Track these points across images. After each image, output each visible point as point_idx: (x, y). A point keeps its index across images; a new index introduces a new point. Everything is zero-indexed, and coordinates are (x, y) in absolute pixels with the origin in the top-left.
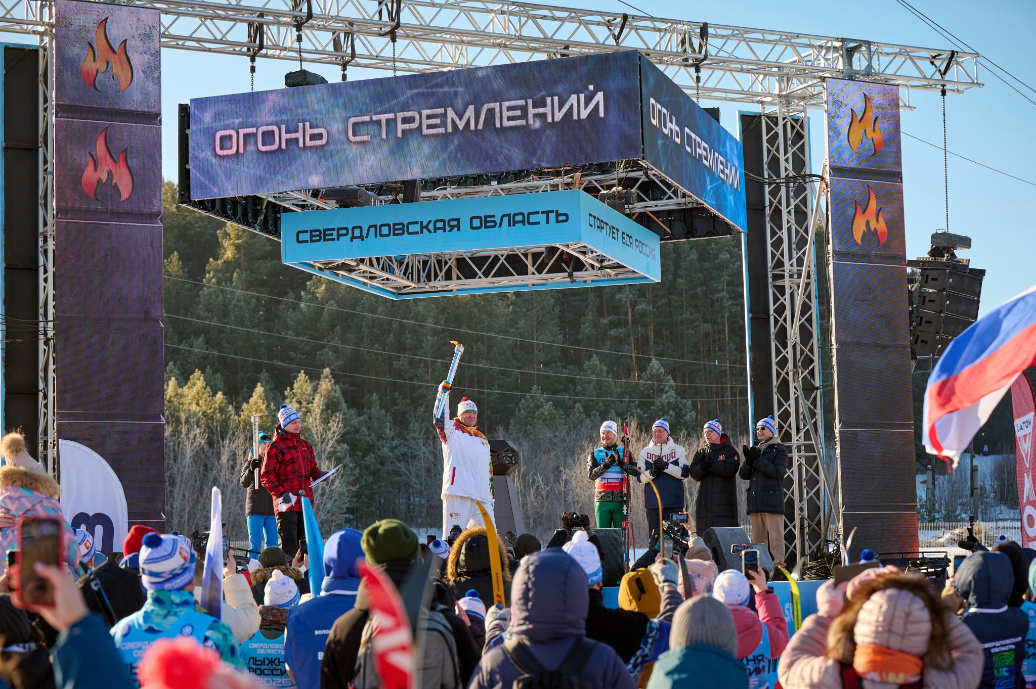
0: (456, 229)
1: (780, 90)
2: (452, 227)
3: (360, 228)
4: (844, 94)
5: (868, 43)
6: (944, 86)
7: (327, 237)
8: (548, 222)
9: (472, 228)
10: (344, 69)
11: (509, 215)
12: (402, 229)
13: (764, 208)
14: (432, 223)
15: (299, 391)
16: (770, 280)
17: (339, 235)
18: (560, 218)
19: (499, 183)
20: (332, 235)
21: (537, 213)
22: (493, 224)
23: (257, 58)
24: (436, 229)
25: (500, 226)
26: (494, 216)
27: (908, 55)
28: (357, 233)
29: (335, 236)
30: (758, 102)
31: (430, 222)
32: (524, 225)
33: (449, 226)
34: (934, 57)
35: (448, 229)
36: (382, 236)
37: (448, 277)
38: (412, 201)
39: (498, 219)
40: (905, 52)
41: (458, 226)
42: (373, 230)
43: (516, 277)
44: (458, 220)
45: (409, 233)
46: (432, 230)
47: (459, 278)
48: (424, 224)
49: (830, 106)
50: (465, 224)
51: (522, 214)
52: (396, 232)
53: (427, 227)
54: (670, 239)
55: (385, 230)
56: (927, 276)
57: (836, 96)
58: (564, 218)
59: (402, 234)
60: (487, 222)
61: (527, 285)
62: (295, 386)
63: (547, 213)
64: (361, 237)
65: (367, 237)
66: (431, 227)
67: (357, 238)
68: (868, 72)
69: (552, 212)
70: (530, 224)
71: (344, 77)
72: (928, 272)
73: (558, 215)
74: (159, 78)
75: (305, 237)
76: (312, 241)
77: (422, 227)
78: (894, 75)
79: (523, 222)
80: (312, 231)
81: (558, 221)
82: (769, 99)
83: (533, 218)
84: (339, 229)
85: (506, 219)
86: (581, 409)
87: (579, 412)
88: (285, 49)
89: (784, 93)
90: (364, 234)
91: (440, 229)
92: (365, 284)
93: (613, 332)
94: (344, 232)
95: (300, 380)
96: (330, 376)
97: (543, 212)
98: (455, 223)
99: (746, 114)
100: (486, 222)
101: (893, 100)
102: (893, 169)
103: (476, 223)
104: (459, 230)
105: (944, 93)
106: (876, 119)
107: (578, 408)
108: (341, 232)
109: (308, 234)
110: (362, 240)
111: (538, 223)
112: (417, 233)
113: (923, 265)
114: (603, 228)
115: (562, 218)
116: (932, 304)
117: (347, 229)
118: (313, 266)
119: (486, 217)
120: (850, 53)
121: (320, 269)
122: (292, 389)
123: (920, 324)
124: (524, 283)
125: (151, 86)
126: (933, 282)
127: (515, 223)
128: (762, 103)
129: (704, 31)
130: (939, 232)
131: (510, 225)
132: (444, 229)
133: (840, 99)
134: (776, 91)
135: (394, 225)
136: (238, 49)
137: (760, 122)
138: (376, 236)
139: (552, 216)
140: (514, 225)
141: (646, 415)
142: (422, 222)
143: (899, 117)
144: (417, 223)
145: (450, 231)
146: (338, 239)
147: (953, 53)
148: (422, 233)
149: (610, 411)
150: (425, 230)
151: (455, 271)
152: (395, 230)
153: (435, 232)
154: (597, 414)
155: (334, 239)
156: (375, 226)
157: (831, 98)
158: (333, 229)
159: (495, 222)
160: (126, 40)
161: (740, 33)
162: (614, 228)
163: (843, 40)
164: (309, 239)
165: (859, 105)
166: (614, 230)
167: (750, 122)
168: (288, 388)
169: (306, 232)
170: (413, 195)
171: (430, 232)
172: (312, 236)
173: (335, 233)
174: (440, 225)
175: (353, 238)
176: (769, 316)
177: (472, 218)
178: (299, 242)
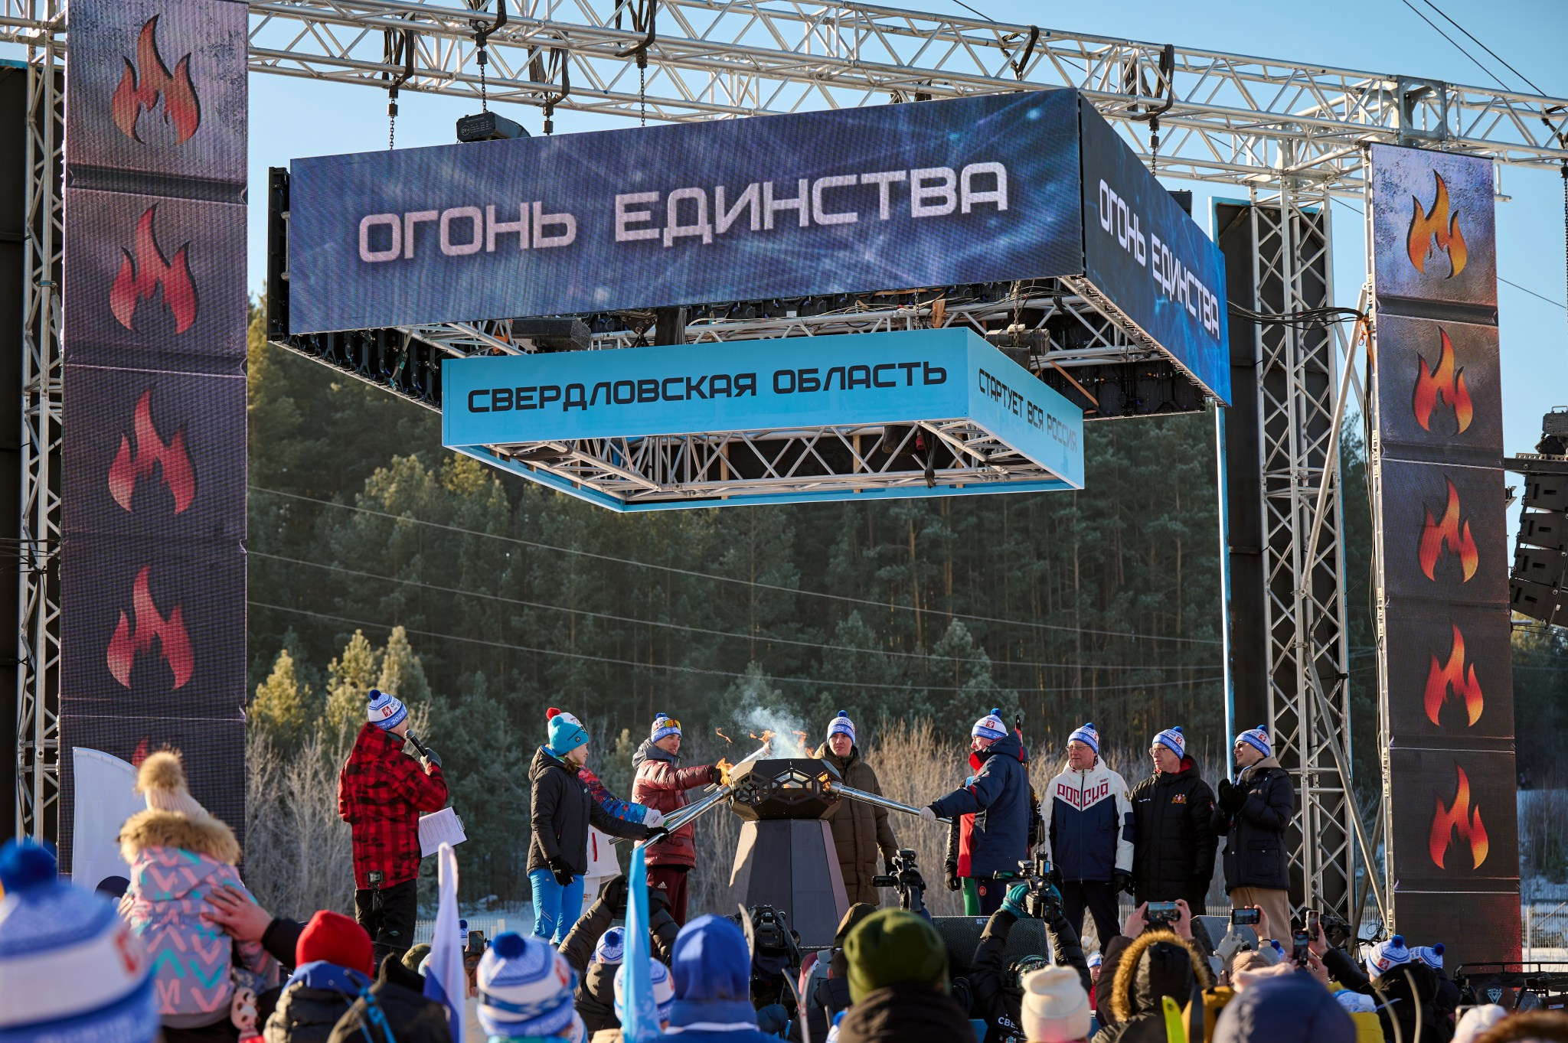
0: (749, 392)
1: (1285, 164)
2: (742, 390)
3: (581, 387)
4: (1401, 171)
5: (1442, 86)
7: (523, 403)
8: (910, 383)
9: (778, 391)
10: (549, 113)
11: (842, 370)
12: (655, 391)
13: (1254, 364)
14: (708, 380)
15: (353, 664)
16: (1264, 488)
17: (543, 400)
18: (932, 376)
19: (799, 315)
20: (531, 398)
21: (892, 366)
22: (813, 384)
23: (400, 92)
24: (713, 392)
25: (826, 388)
26: (815, 371)
27: (1509, 107)
28: (575, 395)
29: (536, 400)
30: (1245, 183)
31: (703, 379)
32: (868, 386)
33: (737, 386)
34: (1549, 112)
35: (735, 391)
36: (618, 401)
37: (714, 474)
38: (672, 343)
39: (822, 377)
40: (1502, 101)
41: (753, 388)
42: (602, 391)
43: (833, 477)
44: (753, 376)
45: (666, 398)
46: (707, 393)
47: (732, 477)
48: (694, 383)
49: (1378, 192)
50: (764, 384)
51: (865, 368)
52: (645, 395)
53: (697, 388)
54: (1097, 415)
55: (624, 392)
56: (1537, 486)
57: (1387, 175)
58: (938, 376)
59: (655, 399)
60: (804, 381)
61: (851, 491)
62: (347, 655)
63: (909, 367)
64: (582, 404)
65: (592, 403)
66: (705, 388)
67: (575, 404)
68: (1442, 134)
69: (918, 365)
70: (878, 385)
71: (549, 127)
72: (1538, 480)
73: (927, 370)
74: (244, 123)
75: (485, 401)
76: (495, 409)
77: (689, 388)
78: (1482, 140)
79: (866, 382)
80: (495, 392)
81: (927, 381)
82: (1265, 178)
83: (884, 376)
84: (543, 389)
85: (836, 376)
86: (831, 702)
87: (828, 708)
88: (450, 76)
89: (1292, 168)
90: (588, 398)
91: (720, 391)
92: (573, 484)
93: (884, 573)
94: (553, 393)
95: (355, 647)
96: (404, 641)
97: (901, 366)
98: (748, 381)
99: (1225, 203)
100: (802, 381)
101: (1483, 183)
102: (1483, 302)
103: (785, 382)
104: (754, 394)
106: (1455, 214)
107: (826, 701)
108: (548, 394)
109: (490, 396)
110: (584, 408)
111: (893, 384)
112: (680, 398)
113: (1530, 467)
114: (1000, 395)
115: (935, 376)
116: (1545, 534)
117: (557, 389)
118: (491, 452)
119: (801, 372)
120: (1409, 102)
121: (503, 456)
122: (340, 661)
124: (846, 487)
125: (230, 135)
126: (1548, 496)
127: (852, 383)
128: (1252, 184)
129: (1167, 60)
130: (1557, 411)
131: (843, 387)
132: (727, 391)
133: (1395, 180)
134: (1278, 165)
135: (641, 383)
136: (367, 74)
137: (1249, 218)
138: (608, 402)
139: (918, 373)
140: (851, 387)
141: (941, 715)
142: (689, 379)
143: (1493, 213)
144: (680, 380)
145: (739, 395)
146: (542, 406)
148: (689, 397)
149: (879, 707)
150: (694, 393)
151: (726, 465)
152: (641, 391)
153: (712, 396)
154: (858, 712)
155: (534, 407)
156: (607, 385)
157: (1379, 177)
158: (534, 389)
159: (817, 381)
160: (189, 55)
161: (1227, 65)
162: (1015, 394)
163: (1400, 79)
164: (489, 404)
165: (1426, 191)
166: (1015, 398)
167: (1230, 215)
168: (335, 660)
169: (486, 392)
170: (673, 331)
171: (703, 396)
172: (495, 400)
173: (536, 395)
174: (720, 384)
175: (567, 405)
176: (1261, 552)
177: (777, 374)
178: (472, 409)
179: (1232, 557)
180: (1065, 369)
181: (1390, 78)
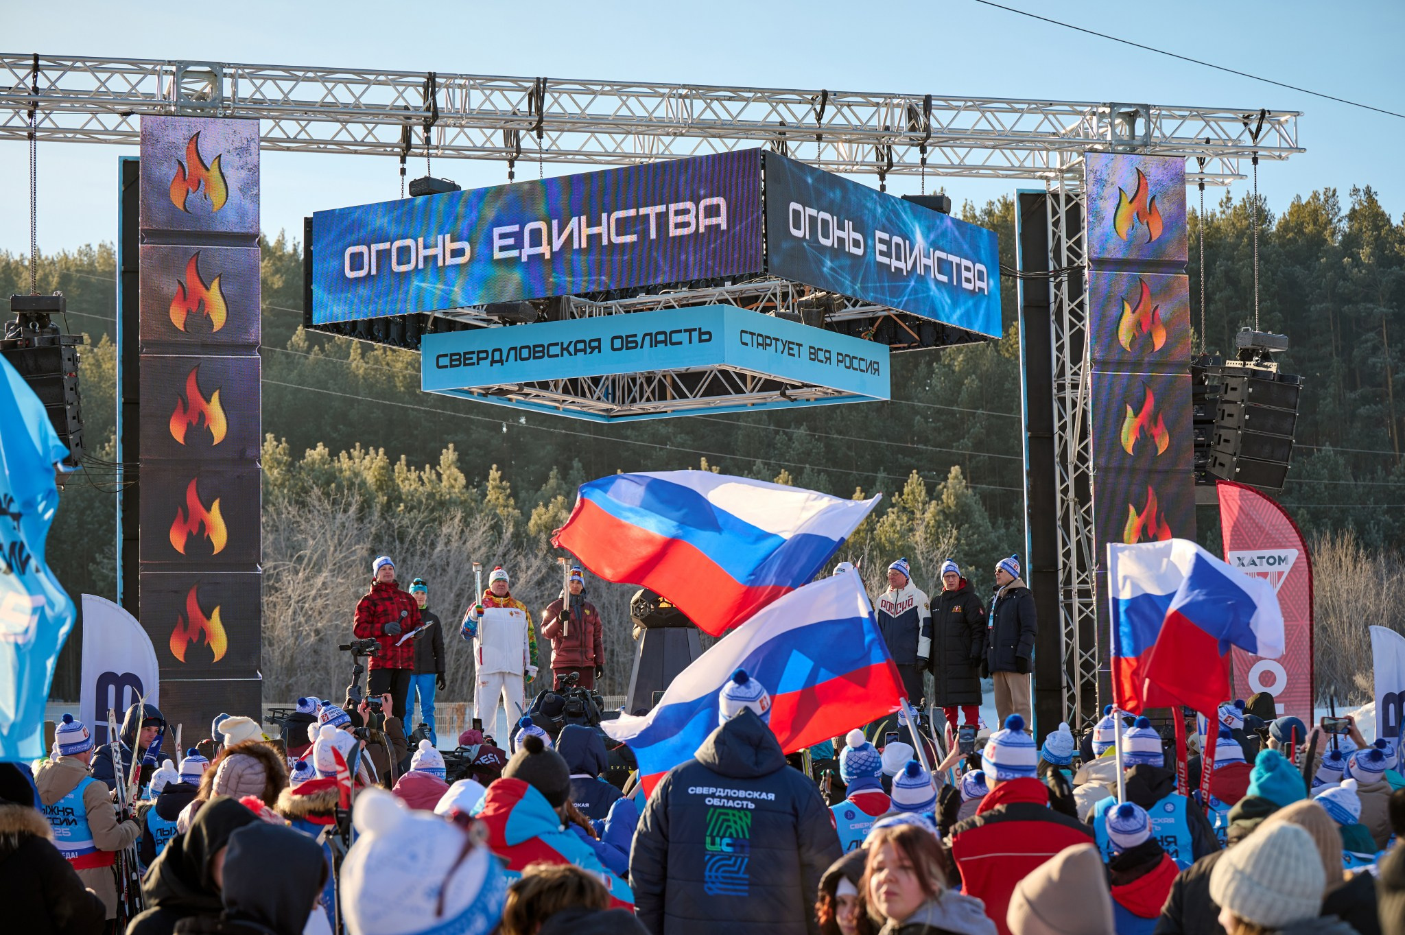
0: (597, 350)
1: (1062, 164)
2: (593, 349)
3: (500, 350)
4: (1109, 171)
5: (1147, 107)
6: (1255, 153)
7: (467, 362)
8: (690, 342)
9: (614, 349)
10: (512, 165)
11: (650, 334)
12: (542, 351)
13: (1049, 304)
14: (573, 345)
15: (911, 497)
16: (1055, 391)
17: (479, 359)
18: (704, 337)
20: (471, 358)
21: (680, 331)
22: (634, 345)
24: (576, 351)
25: (642, 347)
26: (635, 336)
27: (1203, 117)
28: (497, 355)
29: (475, 360)
30: (1041, 177)
31: (571, 342)
32: (666, 345)
33: (590, 347)
34: (1246, 117)
35: (589, 350)
36: (522, 359)
38: (557, 319)
39: (639, 339)
40: (1198, 115)
41: (599, 347)
42: (513, 352)
43: (734, 396)
44: (599, 340)
45: (550, 356)
46: (573, 353)
48: (565, 346)
49: (1090, 186)
50: (606, 345)
51: (664, 333)
52: (537, 355)
53: (567, 349)
55: (525, 353)
56: (1227, 385)
57: (1098, 174)
58: (707, 337)
59: (542, 357)
60: (629, 342)
61: (745, 405)
62: (906, 490)
63: (690, 331)
64: (501, 361)
65: (507, 360)
66: (572, 349)
67: (497, 362)
68: (1147, 141)
69: (695, 330)
70: (672, 344)
71: (511, 175)
73: (701, 333)
74: (258, 195)
75: (445, 361)
76: (452, 366)
77: (563, 349)
79: (665, 342)
80: (452, 355)
81: (701, 341)
82: (1052, 175)
83: (675, 338)
84: (479, 352)
85: (648, 338)
86: (1307, 517)
87: (1304, 521)
89: (1064, 167)
90: (504, 358)
91: (580, 350)
92: (557, 408)
94: (484, 355)
95: (912, 483)
96: (961, 477)
97: (685, 331)
98: (596, 344)
99: (1024, 192)
100: (628, 342)
101: (1177, 174)
102: (1176, 258)
103: (617, 343)
104: (600, 352)
105: (1255, 161)
106: (1153, 198)
107: (1303, 515)
108: (482, 355)
109: (448, 358)
110: (502, 364)
111: (680, 343)
112: (557, 356)
113: (1223, 372)
114: (770, 345)
115: (705, 337)
116: (1231, 418)
117: (486, 352)
118: (471, 393)
119: (628, 337)
120: (1131, 118)
121: (479, 394)
122: (901, 494)
124: (741, 402)
125: (247, 204)
126: (1233, 392)
127: (657, 342)
128: (1047, 179)
129: (927, 105)
131: (651, 346)
132: (584, 350)
133: (1105, 177)
134: (1058, 166)
135: (535, 346)
137: (1045, 201)
138: (516, 360)
139: (695, 335)
140: (656, 346)
141: (1397, 524)
142: (562, 343)
143: (1185, 194)
144: (557, 344)
145: (591, 353)
146: (478, 364)
147: (1263, 112)
148: (562, 355)
149: (1347, 519)
150: (565, 352)
151: (670, 390)
152: (535, 352)
153: (575, 354)
154: (1329, 523)
155: (473, 364)
156: (515, 348)
157: (1092, 176)
158: (473, 353)
159: (636, 342)
160: (220, 156)
161: (976, 104)
162: (790, 343)
163: (1112, 105)
164: (448, 364)
165: (1130, 184)
166: (791, 346)
167: (1027, 201)
168: (897, 493)
169: (446, 355)
170: (558, 311)
171: (570, 354)
172: (452, 360)
173: (475, 356)
174: (580, 346)
175: (493, 362)
176: (1053, 435)
177: (614, 338)
178: (439, 367)
179: (1031, 440)
180: (896, 315)
181: (1104, 105)
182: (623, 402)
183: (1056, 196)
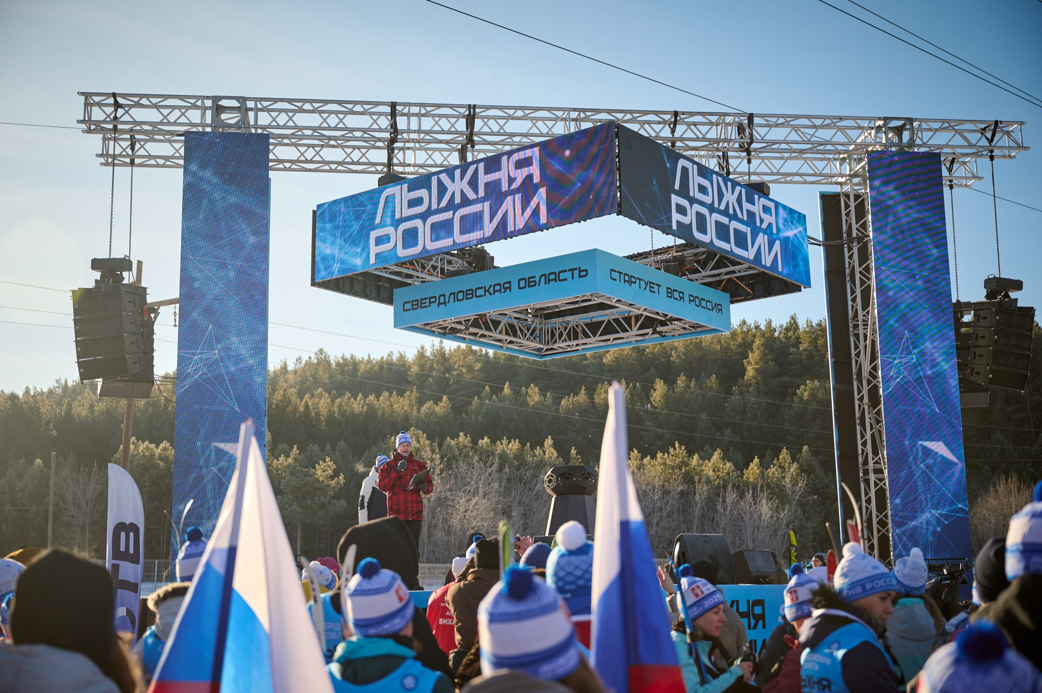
0: (508, 290)
1: (850, 171)
2: (506, 289)
3: (444, 295)
5: (911, 120)
6: (992, 151)
7: (423, 305)
8: (573, 278)
9: (520, 288)
11: (545, 275)
12: (472, 294)
13: (845, 269)
14: (492, 287)
15: (783, 460)
16: (851, 329)
17: (430, 303)
18: (582, 273)
20: (425, 303)
21: (565, 271)
22: (534, 283)
24: (495, 291)
25: (539, 285)
26: (534, 277)
27: (953, 127)
28: (442, 300)
29: (428, 304)
31: (491, 286)
32: (556, 282)
33: (504, 288)
34: (984, 129)
35: (503, 290)
36: (458, 300)
39: (537, 279)
40: (949, 125)
41: (510, 288)
42: (452, 296)
44: (510, 283)
45: (477, 297)
46: (492, 292)
48: (487, 289)
50: (514, 286)
51: (555, 273)
52: (468, 296)
53: (488, 291)
54: (752, 298)
55: (460, 296)
56: (979, 315)
58: (584, 273)
59: (472, 298)
62: (780, 457)
63: (572, 270)
64: (445, 303)
65: (448, 302)
66: (491, 290)
67: (442, 304)
68: (912, 144)
69: (576, 269)
70: (560, 280)
72: (979, 312)
73: (580, 271)
75: (408, 306)
76: (413, 309)
77: (485, 291)
78: (946, 145)
79: (555, 280)
80: (413, 301)
81: (580, 276)
82: (844, 180)
83: (562, 276)
84: (431, 298)
85: (543, 278)
88: (409, 165)
90: (447, 301)
91: (497, 291)
92: (501, 347)
94: (433, 300)
95: (784, 454)
96: (809, 451)
97: (569, 270)
98: (507, 285)
99: (826, 194)
100: (530, 282)
103: (522, 284)
104: (510, 291)
105: (992, 158)
109: (410, 304)
110: (445, 305)
111: (566, 279)
112: (482, 296)
113: (975, 306)
114: (635, 283)
116: (983, 339)
117: (435, 297)
119: (529, 278)
120: (899, 131)
122: (778, 459)
123: (975, 358)
124: (628, 340)
126: (984, 320)
127: (550, 280)
128: (840, 184)
129: (751, 120)
130: (990, 277)
131: (546, 283)
132: (500, 291)
134: (848, 173)
135: (467, 291)
137: (840, 200)
138: (454, 301)
139: (576, 273)
140: (549, 283)
142: (485, 287)
144: (482, 288)
145: (504, 292)
146: (430, 306)
147: (996, 123)
148: (485, 296)
150: (487, 293)
152: (467, 294)
153: (494, 294)
155: (426, 307)
156: (454, 293)
158: (427, 299)
159: (535, 282)
161: (787, 120)
162: (651, 283)
163: (886, 119)
164: (410, 308)
166: (652, 285)
167: (827, 201)
169: (409, 302)
171: (491, 294)
172: (413, 305)
173: (427, 301)
174: (497, 288)
175: (439, 304)
176: (851, 360)
177: (520, 280)
178: (404, 310)
179: (835, 363)
180: (736, 277)
181: (880, 119)
182: (548, 343)
183: (847, 196)
